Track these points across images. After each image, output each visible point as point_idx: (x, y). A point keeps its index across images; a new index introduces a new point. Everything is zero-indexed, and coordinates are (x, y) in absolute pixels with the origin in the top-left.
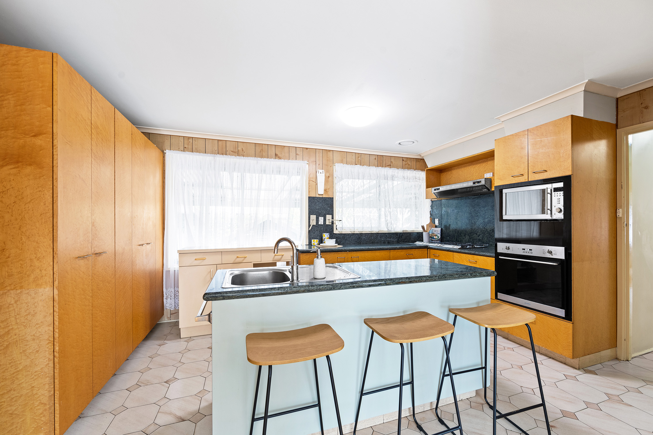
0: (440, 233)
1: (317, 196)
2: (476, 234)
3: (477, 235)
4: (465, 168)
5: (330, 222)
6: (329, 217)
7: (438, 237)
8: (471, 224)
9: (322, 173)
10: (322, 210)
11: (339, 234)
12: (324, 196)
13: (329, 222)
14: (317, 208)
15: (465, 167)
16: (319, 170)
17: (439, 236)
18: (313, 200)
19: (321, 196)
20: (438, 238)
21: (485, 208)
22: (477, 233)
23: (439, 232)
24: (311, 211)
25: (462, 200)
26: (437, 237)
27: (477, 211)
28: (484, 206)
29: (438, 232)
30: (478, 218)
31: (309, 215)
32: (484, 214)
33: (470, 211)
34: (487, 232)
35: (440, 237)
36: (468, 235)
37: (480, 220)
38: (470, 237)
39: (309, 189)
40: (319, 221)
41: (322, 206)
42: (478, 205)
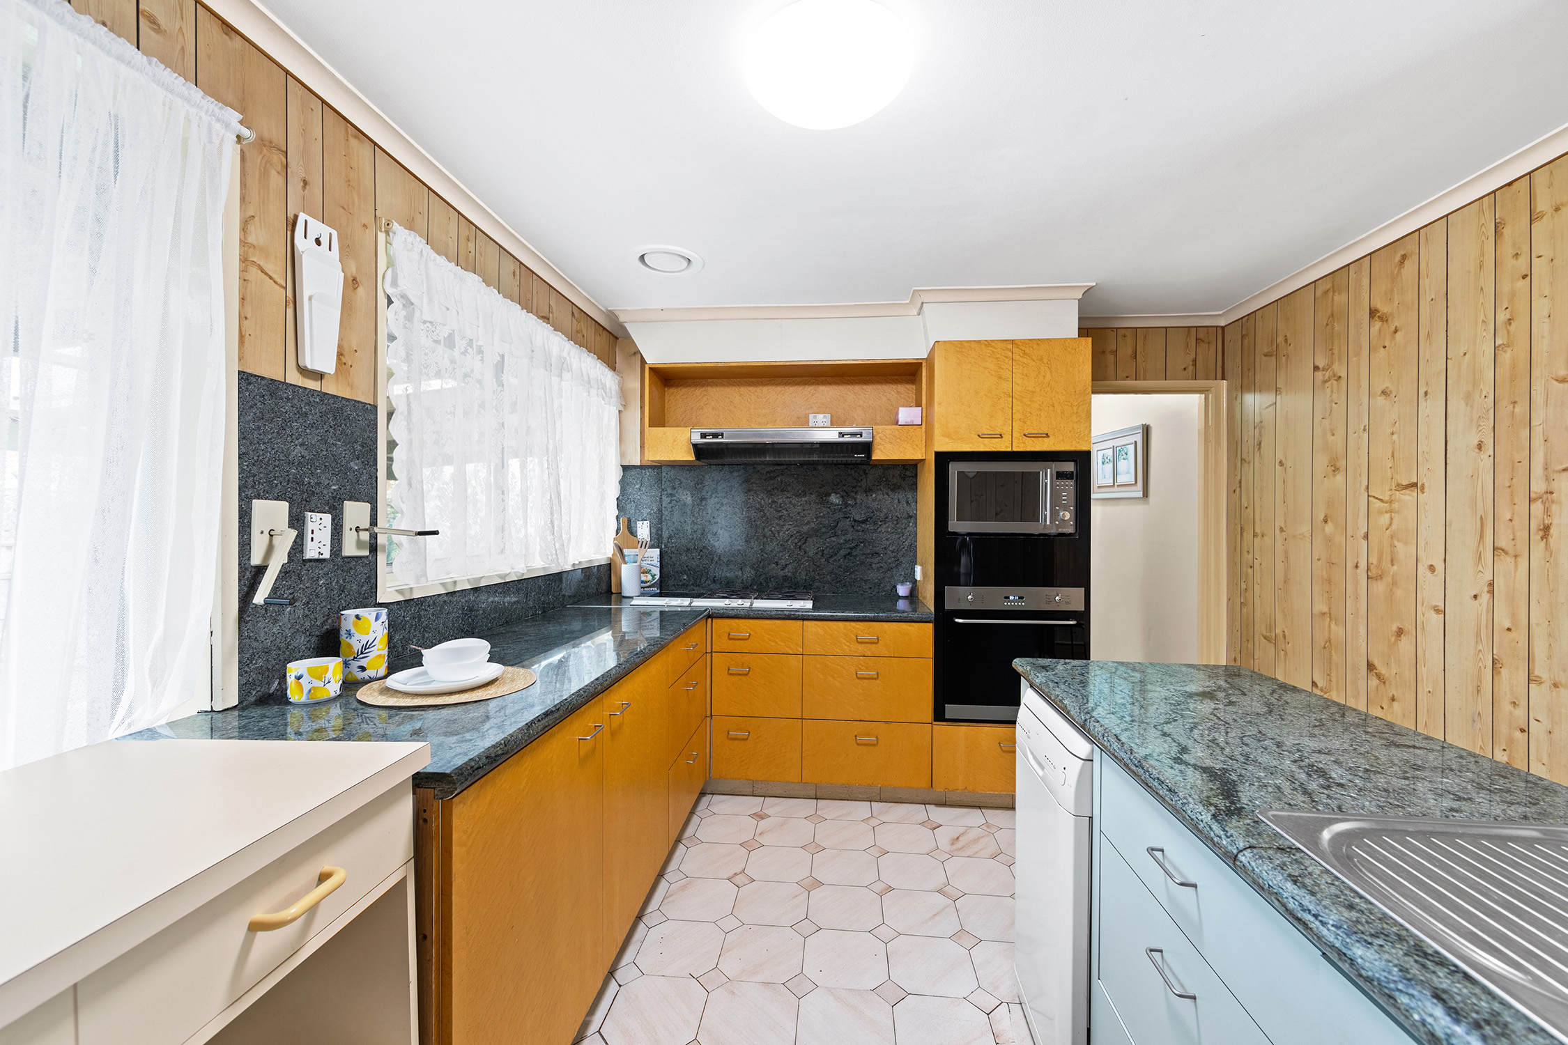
0: (659, 565)
1: (294, 378)
2: (777, 563)
3: (779, 567)
4: (752, 389)
5: (364, 542)
6: (355, 512)
7: (653, 576)
8: (762, 538)
9: (325, 241)
10: (323, 473)
11: (398, 603)
12: (330, 388)
13: (360, 544)
14: (297, 452)
15: (751, 385)
16: (310, 219)
17: (656, 571)
18: (270, 402)
19: (313, 385)
20: (654, 578)
21: (803, 499)
22: (780, 562)
23: (656, 561)
24: (255, 470)
25: (736, 474)
26: (650, 578)
27: (781, 504)
28: (800, 494)
29: (652, 563)
30: (782, 523)
31: (241, 500)
32: (799, 513)
33: (760, 503)
34: (808, 557)
35: (657, 577)
36: (752, 567)
37: (790, 527)
38: (758, 571)
39: (243, 318)
40: (310, 536)
41: (324, 447)
42: (783, 490)
